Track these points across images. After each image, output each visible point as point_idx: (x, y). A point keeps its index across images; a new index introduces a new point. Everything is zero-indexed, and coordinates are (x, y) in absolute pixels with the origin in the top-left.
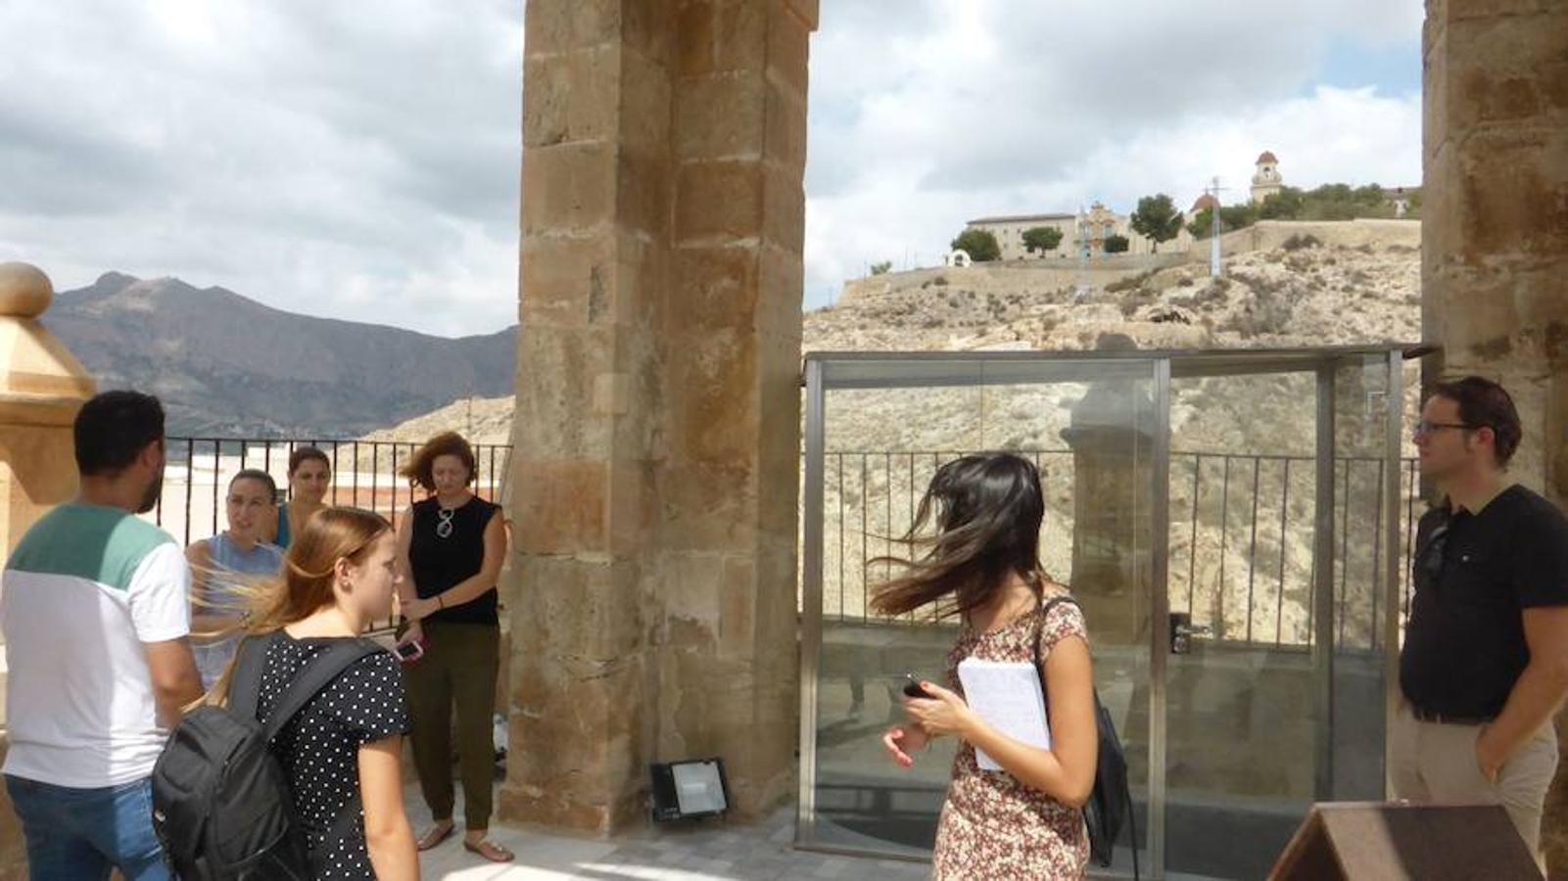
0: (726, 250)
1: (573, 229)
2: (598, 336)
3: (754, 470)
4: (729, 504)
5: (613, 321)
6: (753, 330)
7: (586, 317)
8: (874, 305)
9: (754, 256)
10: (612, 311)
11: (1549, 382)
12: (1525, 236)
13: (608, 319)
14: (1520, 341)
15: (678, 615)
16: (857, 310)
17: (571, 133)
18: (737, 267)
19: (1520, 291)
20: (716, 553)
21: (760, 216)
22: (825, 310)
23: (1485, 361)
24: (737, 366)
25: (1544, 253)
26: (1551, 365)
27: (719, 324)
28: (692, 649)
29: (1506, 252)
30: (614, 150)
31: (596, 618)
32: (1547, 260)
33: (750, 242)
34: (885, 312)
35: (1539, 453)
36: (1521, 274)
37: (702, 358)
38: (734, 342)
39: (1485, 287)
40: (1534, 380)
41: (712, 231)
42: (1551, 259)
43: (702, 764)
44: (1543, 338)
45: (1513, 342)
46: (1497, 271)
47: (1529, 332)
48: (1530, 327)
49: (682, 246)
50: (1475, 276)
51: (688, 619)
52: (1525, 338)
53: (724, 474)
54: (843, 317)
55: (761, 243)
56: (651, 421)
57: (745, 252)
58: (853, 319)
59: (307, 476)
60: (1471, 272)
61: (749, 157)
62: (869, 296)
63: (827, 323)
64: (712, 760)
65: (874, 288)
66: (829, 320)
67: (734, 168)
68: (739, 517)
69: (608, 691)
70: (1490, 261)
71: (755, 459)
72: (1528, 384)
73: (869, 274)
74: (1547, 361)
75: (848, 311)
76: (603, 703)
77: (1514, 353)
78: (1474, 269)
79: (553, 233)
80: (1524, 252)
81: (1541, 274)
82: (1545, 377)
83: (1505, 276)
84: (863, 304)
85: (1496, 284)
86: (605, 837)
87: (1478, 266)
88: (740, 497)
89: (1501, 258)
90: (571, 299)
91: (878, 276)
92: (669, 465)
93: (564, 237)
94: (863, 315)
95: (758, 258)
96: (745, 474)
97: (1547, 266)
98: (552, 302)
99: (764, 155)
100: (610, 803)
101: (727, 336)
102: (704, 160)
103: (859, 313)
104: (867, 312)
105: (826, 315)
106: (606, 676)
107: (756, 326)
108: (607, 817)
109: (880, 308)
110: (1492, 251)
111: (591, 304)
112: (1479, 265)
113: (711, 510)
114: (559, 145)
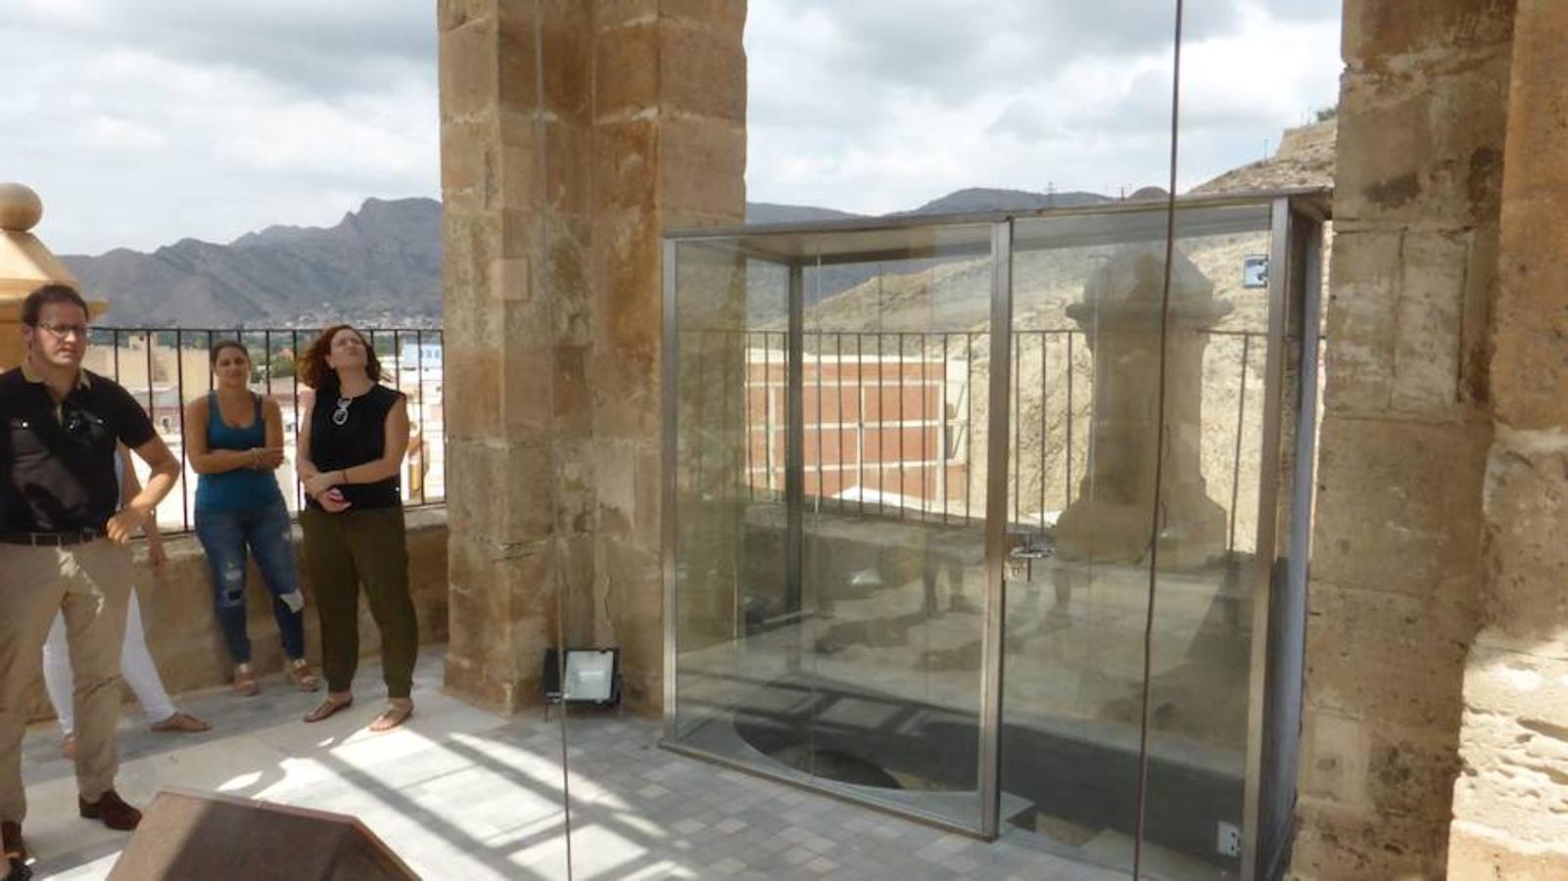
0: (632, 123)
1: (472, 113)
2: (491, 220)
3: (657, 356)
4: (639, 392)
5: (502, 206)
6: (654, 207)
7: (483, 203)
8: (1317, 156)
9: (654, 127)
10: (500, 195)
11: (1470, 236)
12: (1449, 23)
13: (498, 204)
14: (1433, 177)
15: (607, 503)
16: (1297, 162)
17: (469, 15)
18: (639, 139)
19: (1437, 105)
20: (630, 442)
21: (658, 85)
22: (1259, 165)
23: (1384, 208)
24: (643, 247)
25: (1474, 43)
26: (1473, 211)
27: (627, 204)
28: (616, 538)
29: (1419, 49)
30: (495, 28)
31: (498, 501)
32: (1478, 56)
33: (650, 113)
34: (1330, 164)
35: (1450, 339)
36: (1441, 79)
37: (617, 240)
38: (641, 220)
39: (1388, 104)
40: (1451, 235)
41: (622, 104)
42: (1483, 53)
43: (598, 653)
44: (1465, 171)
45: (1424, 181)
46: (1407, 77)
47: (1448, 163)
48: (1450, 156)
49: (601, 123)
50: (1376, 86)
51: (612, 507)
52: (1443, 173)
53: (635, 360)
54: (1281, 172)
55: (660, 112)
56: (568, 306)
57: (647, 123)
58: (1291, 172)
59: (226, 363)
60: (1373, 83)
61: (648, 18)
62: (1311, 146)
63: (1260, 180)
64: (610, 649)
65: (1319, 135)
66: (1261, 175)
67: (637, 32)
68: (647, 404)
69: (512, 574)
70: (1398, 63)
71: (658, 344)
72: (1440, 240)
73: (1314, 119)
74: (1469, 205)
75: (1285, 165)
76: (506, 584)
77: (1423, 197)
78: (1376, 77)
79: (459, 120)
80: (1445, 45)
81: (1468, 76)
82: (1467, 229)
83: (1419, 82)
84: (1304, 155)
85: (1405, 97)
86: (508, 712)
87: (1381, 74)
88: (647, 383)
89: (1412, 58)
90: (471, 185)
91: (1324, 123)
92: (596, 350)
93: (466, 122)
94: (1304, 169)
95: (657, 130)
96: (651, 360)
97: (1481, 62)
98: (461, 191)
99: (661, 15)
100: (515, 682)
101: (635, 214)
102: (615, 28)
103: (1300, 166)
104: (1307, 165)
105: (1259, 171)
106: (508, 558)
107: (657, 203)
108: (509, 693)
109: (1324, 159)
110: (1401, 49)
111: (487, 190)
112: (1383, 71)
113: (627, 397)
114: (464, 26)
